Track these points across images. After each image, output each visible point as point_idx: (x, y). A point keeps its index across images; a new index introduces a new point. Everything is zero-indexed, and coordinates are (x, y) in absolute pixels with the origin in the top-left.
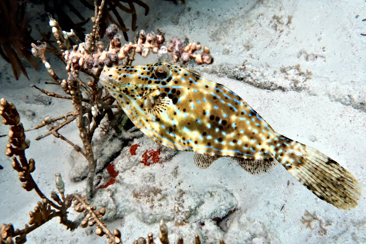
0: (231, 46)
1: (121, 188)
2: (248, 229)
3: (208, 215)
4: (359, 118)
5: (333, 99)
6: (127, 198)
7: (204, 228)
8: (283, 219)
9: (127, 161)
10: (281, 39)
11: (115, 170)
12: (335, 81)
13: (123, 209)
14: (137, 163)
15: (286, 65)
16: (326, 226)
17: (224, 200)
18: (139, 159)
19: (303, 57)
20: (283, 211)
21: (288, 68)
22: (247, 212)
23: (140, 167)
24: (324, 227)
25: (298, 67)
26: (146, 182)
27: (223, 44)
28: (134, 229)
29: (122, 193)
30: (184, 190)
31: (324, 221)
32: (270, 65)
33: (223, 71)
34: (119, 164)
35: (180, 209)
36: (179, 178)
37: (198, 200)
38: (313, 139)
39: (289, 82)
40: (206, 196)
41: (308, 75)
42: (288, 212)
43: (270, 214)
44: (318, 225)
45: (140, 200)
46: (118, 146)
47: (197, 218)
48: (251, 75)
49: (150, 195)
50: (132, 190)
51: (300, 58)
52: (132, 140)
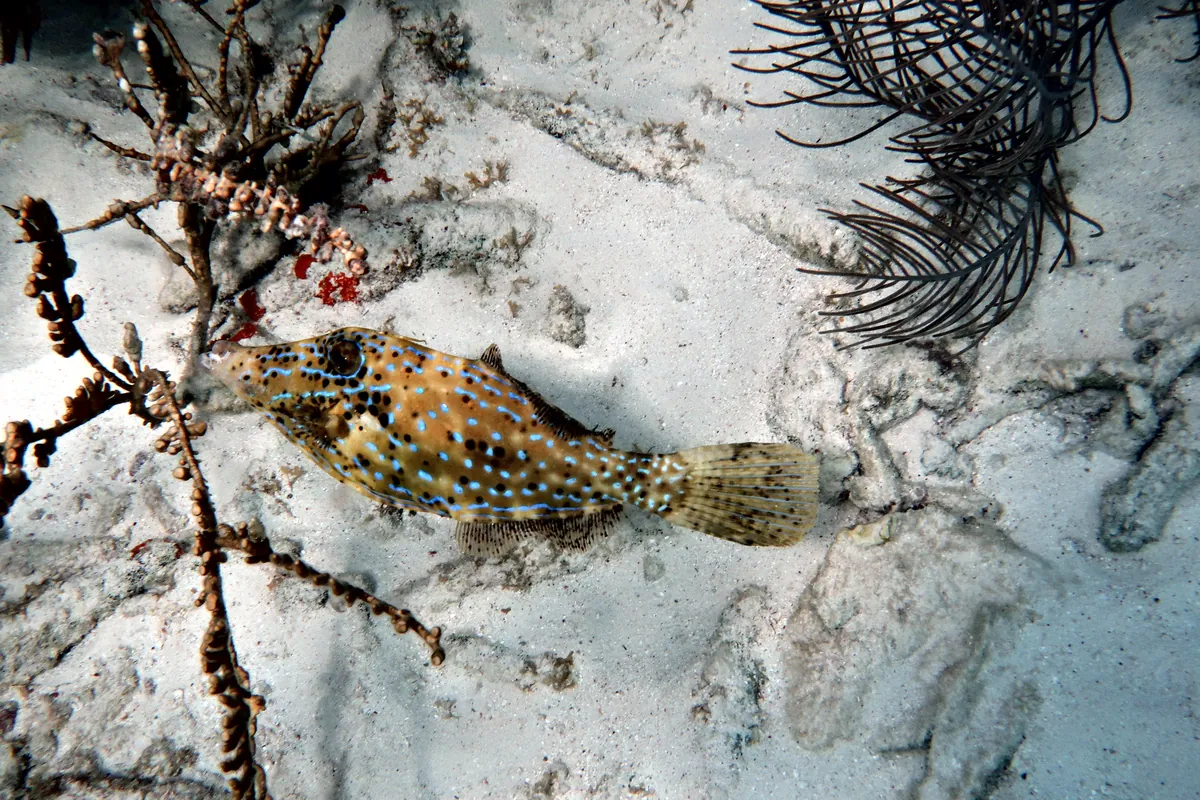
0: (553, 41)
4: (775, 265)
5: (733, 216)
9: (286, 288)
10: (664, 47)
11: (259, 304)
14: (308, 296)
15: (659, 116)
18: (312, 290)
19: (697, 102)
21: (659, 126)
23: (313, 307)
25: (679, 132)
27: (539, 34)
32: (624, 113)
34: (270, 293)
39: (655, 161)
41: (695, 153)
46: (269, 250)
48: (581, 130)
51: (692, 104)
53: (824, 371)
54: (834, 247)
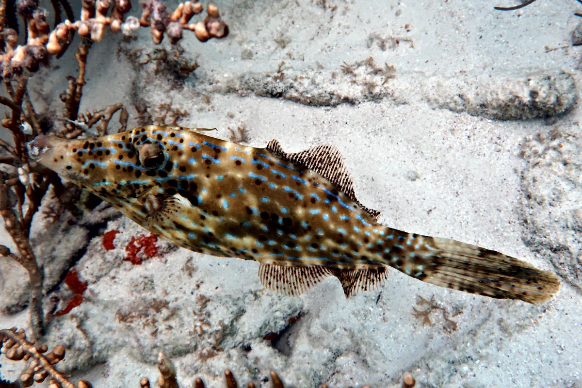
0: (253, 45)
1: (94, 310)
2: (325, 343)
3: (254, 331)
4: (482, 130)
5: (435, 105)
6: (107, 325)
7: (251, 355)
8: (381, 317)
9: (100, 261)
10: (335, 23)
11: (81, 280)
12: (434, 75)
13: (103, 345)
14: (119, 262)
15: (351, 62)
16: (453, 316)
17: (278, 301)
18: (121, 255)
19: (375, 45)
20: (380, 303)
21: (354, 65)
22: (320, 314)
23: (125, 269)
24: (451, 318)
25: (370, 62)
26: (139, 292)
27: (240, 43)
28: (127, 378)
29: (99, 319)
30: (208, 295)
31: (449, 309)
32: (323, 66)
33: (246, 86)
34: (87, 269)
35: (205, 328)
36: (197, 277)
37: (235, 308)
38: (413, 175)
39: (360, 88)
40: (247, 300)
41: (389, 73)
42: (389, 303)
43: (359, 312)
44: (441, 317)
45: (133, 325)
46: (80, 239)
47: (236, 340)
48: (295, 84)
49: (148, 313)
50: (116, 311)
51: (371, 48)
52: (104, 225)
53: (565, 186)
54: (534, 94)
